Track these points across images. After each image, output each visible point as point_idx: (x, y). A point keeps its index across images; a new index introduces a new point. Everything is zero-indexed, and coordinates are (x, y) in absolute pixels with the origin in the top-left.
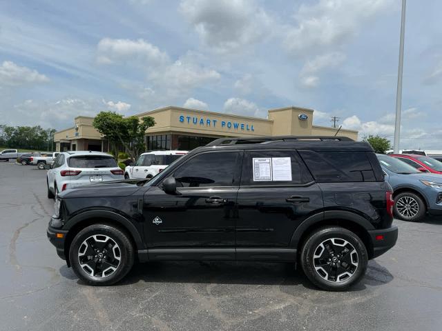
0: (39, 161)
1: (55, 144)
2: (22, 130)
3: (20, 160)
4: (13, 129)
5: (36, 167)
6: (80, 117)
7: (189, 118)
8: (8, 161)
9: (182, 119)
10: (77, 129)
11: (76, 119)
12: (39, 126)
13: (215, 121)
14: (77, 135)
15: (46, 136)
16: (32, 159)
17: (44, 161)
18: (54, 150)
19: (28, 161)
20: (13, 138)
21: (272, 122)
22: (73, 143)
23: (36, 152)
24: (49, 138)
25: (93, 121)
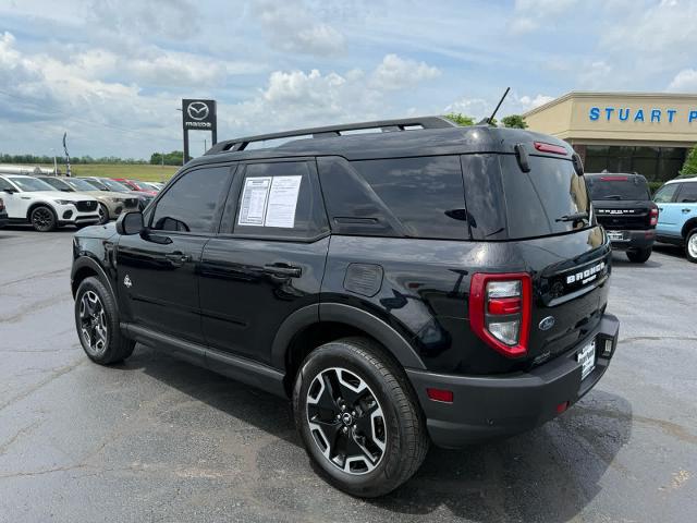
7: (609, 110)
9: (595, 115)
13: (671, 113)
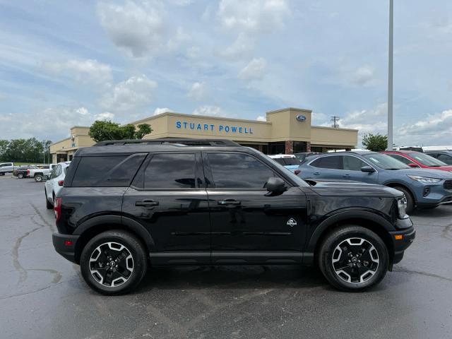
0: (36, 174)
1: (51, 155)
2: (17, 143)
3: (17, 174)
4: (7, 143)
5: (33, 180)
6: (76, 127)
7: (185, 123)
8: (4, 175)
9: (179, 125)
10: (73, 140)
11: (72, 129)
12: (34, 139)
13: (212, 126)
14: (73, 145)
15: (42, 148)
16: (29, 172)
17: (41, 174)
18: (51, 162)
19: (25, 174)
20: (8, 151)
21: (270, 124)
22: (69, 154)
23: (33, 165)
24: (45, 150)
25: (89, 130)
